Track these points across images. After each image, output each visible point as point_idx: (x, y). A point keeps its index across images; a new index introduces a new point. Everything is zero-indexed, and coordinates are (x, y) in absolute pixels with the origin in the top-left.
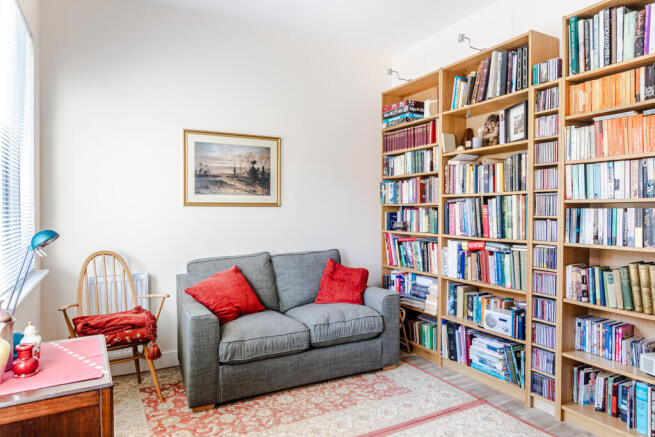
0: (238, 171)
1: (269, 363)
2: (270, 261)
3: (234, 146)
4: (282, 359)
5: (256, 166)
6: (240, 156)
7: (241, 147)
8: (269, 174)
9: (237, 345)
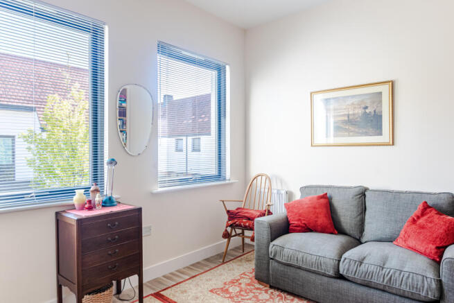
0: (351, 117)
1: (302, 273)
2: (364, 195)
3: (348, 97)
4: (314, 275)
5: (367, 111)
6: (353, 104)
7: (353, 96)
8: (381, 116)
9: (278, 249)
